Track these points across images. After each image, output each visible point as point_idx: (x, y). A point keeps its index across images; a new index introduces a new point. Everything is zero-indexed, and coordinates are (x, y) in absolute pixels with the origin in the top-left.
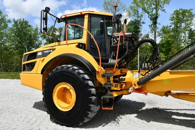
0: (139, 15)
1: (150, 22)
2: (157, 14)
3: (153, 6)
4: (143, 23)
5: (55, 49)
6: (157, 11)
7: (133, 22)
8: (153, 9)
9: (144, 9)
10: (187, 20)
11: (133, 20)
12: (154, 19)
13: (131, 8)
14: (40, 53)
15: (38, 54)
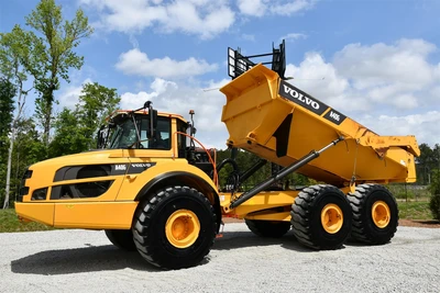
5: (154, 164)
8: (46, 68)
9: (25, 63)
14: (123, 168)
15: (117, 168)
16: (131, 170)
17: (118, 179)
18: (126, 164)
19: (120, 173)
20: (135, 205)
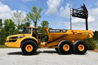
0: (30, 21)
1: (34, 24)
2: (36, 21)
3: (35, 18)
4: (31, 24)
6: (37, 20)
7: (27, 23)
8: (35, 19)
9: (32, 18)
10: (47, 25)
11: (27, 22)
12: (36, 23)
13: (26, 18)
14: (19, 37)
15: (18, 37)
16: (21, 37)
17: (18, 39)
18: (20, 36)
19: (19, 38)
20: (21, 44)
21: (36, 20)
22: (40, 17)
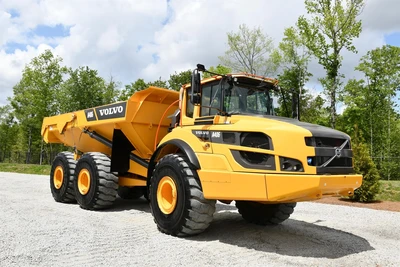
21: (331, 51)
22: (357, 31)
